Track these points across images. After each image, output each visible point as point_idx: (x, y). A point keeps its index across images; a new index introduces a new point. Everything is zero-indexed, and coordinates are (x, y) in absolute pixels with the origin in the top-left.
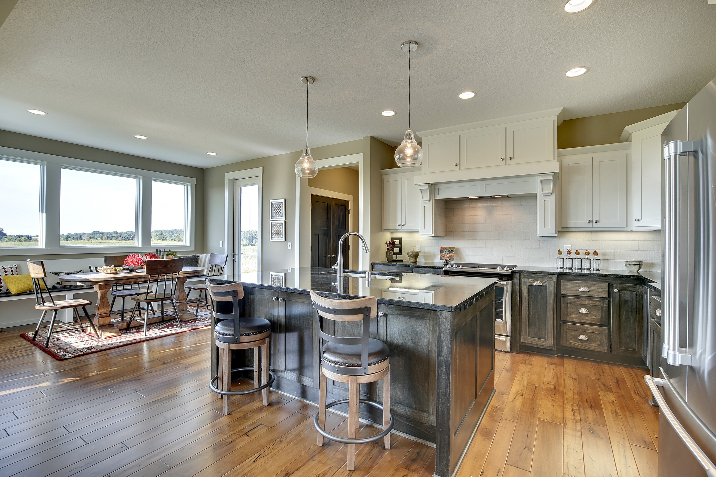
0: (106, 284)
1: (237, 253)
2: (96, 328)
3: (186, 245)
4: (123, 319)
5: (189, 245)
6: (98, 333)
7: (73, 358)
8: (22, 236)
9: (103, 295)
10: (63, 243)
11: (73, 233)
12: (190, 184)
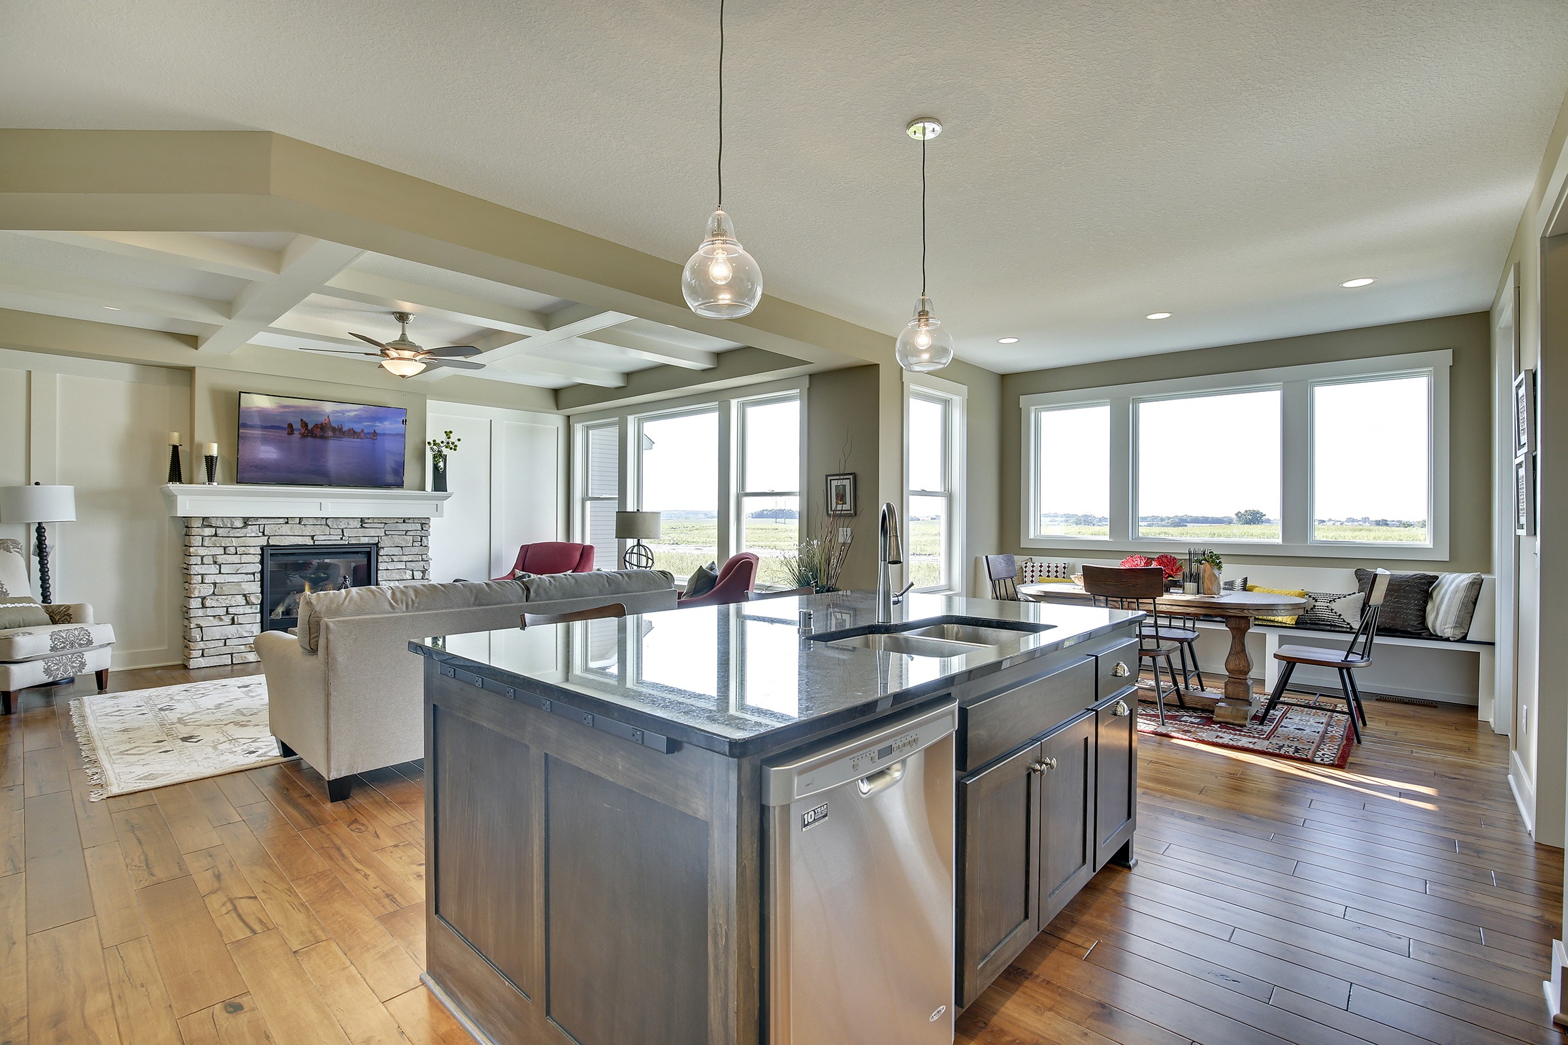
5: (1430, 544)
12: (1429, 370)
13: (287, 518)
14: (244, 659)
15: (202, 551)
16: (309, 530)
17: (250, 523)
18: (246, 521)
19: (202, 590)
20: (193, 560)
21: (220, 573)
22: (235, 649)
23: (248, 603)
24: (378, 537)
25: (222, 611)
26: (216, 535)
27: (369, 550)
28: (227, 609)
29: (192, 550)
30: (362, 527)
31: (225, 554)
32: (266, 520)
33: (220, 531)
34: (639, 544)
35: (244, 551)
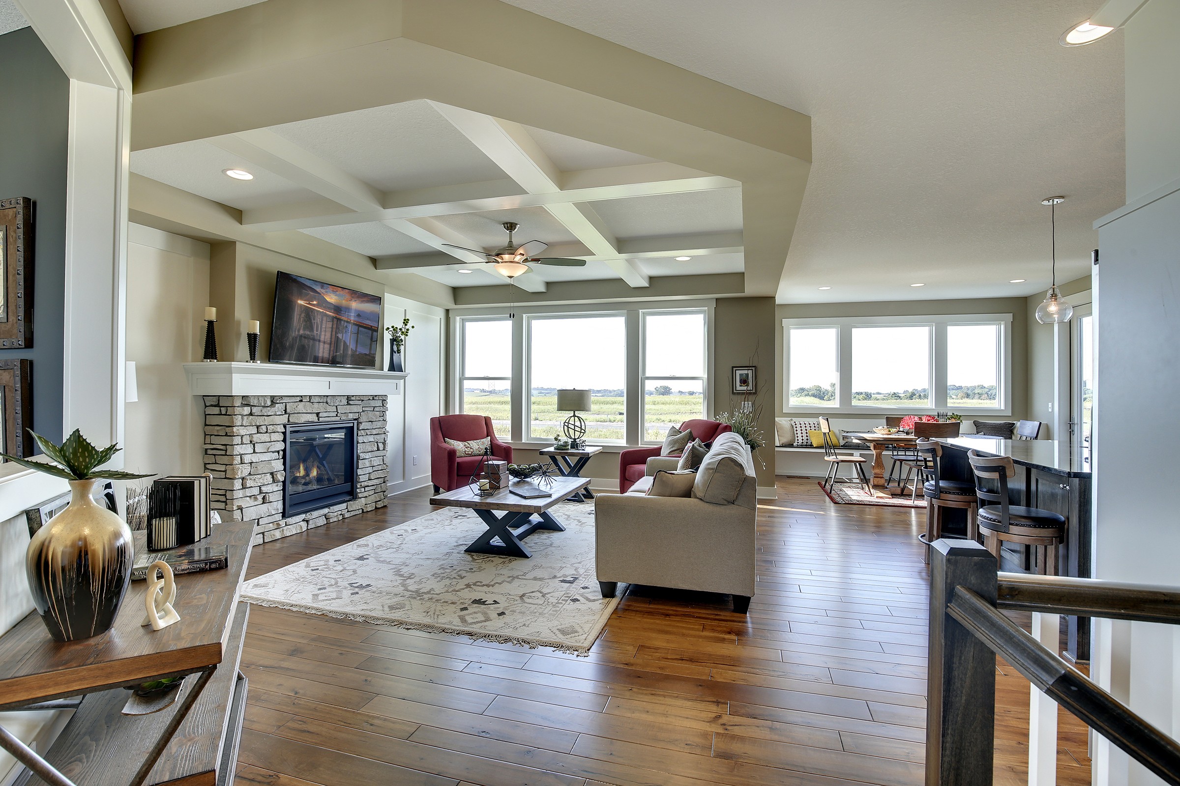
0: (881, 445)
1: (1076, 422)
2: (870, 486)
3: (999, 407)
4: (899, 485)
5: (1003, 408)
6: (872, 490)
7: (844, 504)
8: (862, 393)
9: (878, 455)
10: (855, 403)
11: (919, 389)
12: (1002, 322)
13: (301, 396)
14: (273, 536)
15: (243, 431)
16: (316, 408)
17: (278, 402)
18: (274, 400)
19: (243, 470)
20: (237, 440)
21: (254, 452)
22: (266, 527)
23: (274, 481)
24: (358, 413)
25: (256, 491)
26: (251, 414)
27: (352, 425)
28: (260, 488)
29: (235, 429)
30: (348, 404)
31: (258, 433)
32: (289, 398)
33: (255, 410)
34: (574, 416)
35: (273, 429)
